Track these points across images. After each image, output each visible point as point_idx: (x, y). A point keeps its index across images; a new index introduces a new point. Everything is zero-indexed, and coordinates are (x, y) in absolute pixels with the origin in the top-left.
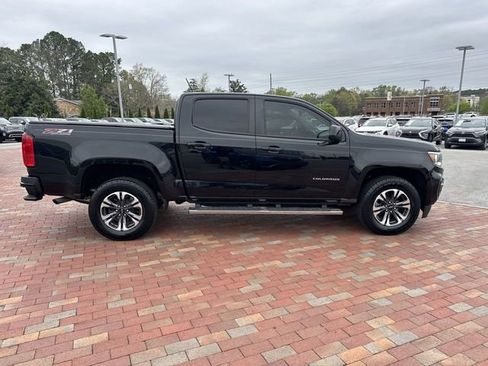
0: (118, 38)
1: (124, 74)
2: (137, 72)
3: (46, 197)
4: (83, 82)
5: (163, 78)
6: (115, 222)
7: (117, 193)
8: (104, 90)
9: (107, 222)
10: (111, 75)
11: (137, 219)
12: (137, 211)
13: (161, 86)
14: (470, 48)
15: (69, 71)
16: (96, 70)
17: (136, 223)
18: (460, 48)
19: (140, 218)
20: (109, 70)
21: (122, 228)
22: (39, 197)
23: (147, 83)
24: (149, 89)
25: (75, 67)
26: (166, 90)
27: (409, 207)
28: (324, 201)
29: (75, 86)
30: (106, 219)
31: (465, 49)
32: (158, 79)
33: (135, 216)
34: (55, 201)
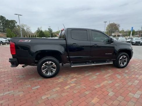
0: (20, 15)
1: (18, 26)
2: (22, 26)
3: (20, 65)
4: (6, 28)
5: (30, 27)
6: (47, 72)
7: (48, 62)
8: (12, 30)
9: (44, 73)
10: (14, 26)
11: (54, 71)
12: (54, 68)
13: (29, 29)
14: (106, 22)
15: (1, 25)
16: (10, 25)
17: (54, 72)
18: (104, 22)
19: (55, 70)
20: (14, 25)
21: (49, 74)
22: (17, 66)
23: (25, 28)
24: (26, 30)
25: (3, 24)
26: (30, 30)
27: (127, 60)
28: (106, 60)
29: (3, 29)
30: (44, 72)
31: (105, 22)
32: (28, 27)
33: (53, 69)
34: (23, 66)
